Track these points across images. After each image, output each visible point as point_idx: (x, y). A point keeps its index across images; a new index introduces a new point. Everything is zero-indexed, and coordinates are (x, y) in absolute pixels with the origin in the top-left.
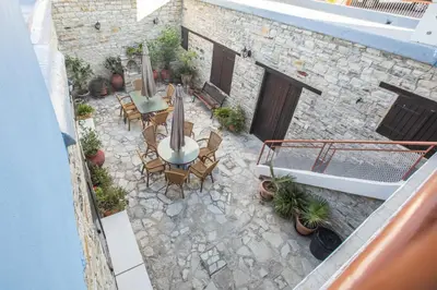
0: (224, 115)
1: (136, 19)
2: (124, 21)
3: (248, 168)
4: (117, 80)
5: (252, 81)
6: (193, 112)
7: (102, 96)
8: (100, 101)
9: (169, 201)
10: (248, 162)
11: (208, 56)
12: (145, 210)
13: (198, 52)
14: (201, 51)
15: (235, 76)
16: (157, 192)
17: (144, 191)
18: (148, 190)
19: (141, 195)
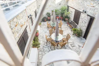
0: (75, 30)
1: (55, 3)
2: (52, 4)
3: (79, 48)
4: (49, 18)
5: (85, 21)
6: (66, 29)
7: (45, 21)
8: (44, 22)
9: (51, 50)
10: (79, 46)
11: (73, 13)
12: (44, 50)
13: (71, 12)
14: (72, 12)
15: (80, 19)
16: (49, 47)
17: (45, 45)
18: (47, 45)
19: (45, 46)
